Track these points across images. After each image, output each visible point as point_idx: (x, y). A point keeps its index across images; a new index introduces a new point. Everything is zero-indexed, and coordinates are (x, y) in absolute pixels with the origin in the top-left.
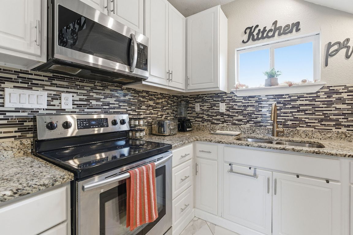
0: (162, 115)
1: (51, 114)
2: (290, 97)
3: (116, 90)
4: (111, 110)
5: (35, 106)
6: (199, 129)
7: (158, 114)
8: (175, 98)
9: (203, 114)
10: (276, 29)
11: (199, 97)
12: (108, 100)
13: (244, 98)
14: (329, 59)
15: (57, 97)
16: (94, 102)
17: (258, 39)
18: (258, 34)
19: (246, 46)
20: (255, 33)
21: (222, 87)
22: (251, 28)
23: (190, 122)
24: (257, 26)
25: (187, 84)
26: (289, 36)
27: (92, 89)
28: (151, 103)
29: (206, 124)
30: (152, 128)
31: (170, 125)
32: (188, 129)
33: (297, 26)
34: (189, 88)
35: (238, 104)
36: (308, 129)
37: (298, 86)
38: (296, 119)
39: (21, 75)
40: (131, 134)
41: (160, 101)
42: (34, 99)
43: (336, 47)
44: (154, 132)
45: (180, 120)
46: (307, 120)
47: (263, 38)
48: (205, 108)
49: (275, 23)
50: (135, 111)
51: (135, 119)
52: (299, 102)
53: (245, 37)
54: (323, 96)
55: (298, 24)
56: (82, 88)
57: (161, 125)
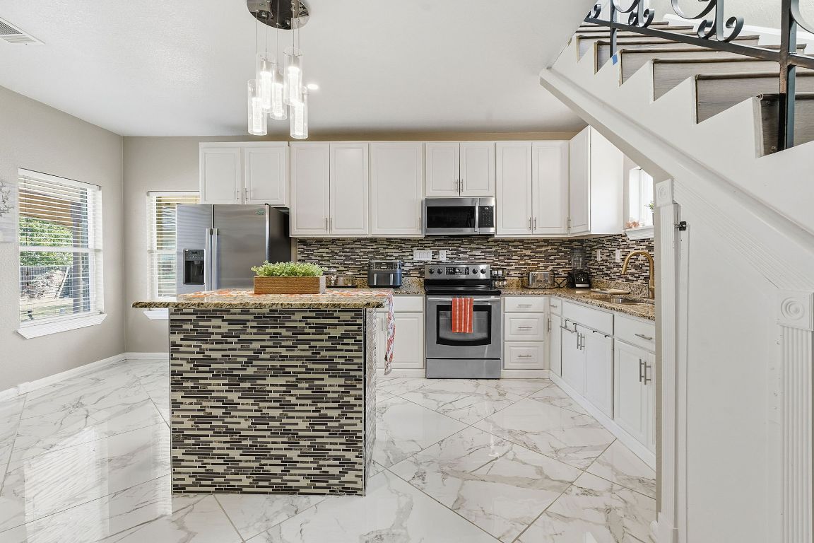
1: (434, 264)
3: (482, 244)
4: (476, 261)
5: (426, 260)
8: (576, 243)
9: (603, 264)
11: (599, 241)
12: (474, 252)
15: (436, 253)
16: (461, 255)
25: (568, 227)
27: (461, 244)
28: (528, 252)
34: (571, 232)
39: (420, 242)
40: (490, 282)
41: (544, 249)
42: (425, 255)
48: (604, 256)
50: (503, 261)
56: (453, 245)
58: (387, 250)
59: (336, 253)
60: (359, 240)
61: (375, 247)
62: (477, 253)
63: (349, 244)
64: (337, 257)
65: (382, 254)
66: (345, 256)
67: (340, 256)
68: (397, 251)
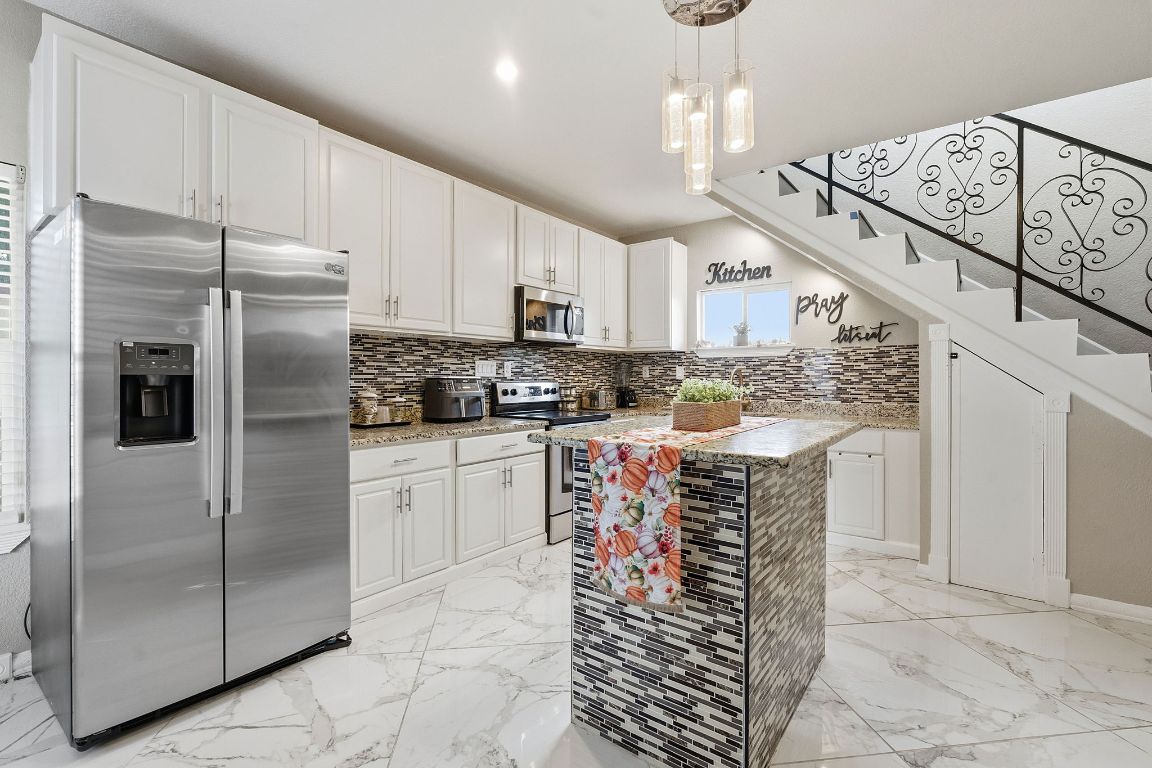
0: (593, 384)
2: (760, 360)
5: (489, 375)
6: (647, 405)
7: (588, 383)
9: (653, 381)
10: (745, 271)
11: (646, 357)
12: (537, 366)
13: (708, 360)
14: (799, 316)
15: (501, 366)
16: (526, 369)
17: (725, 281)
18: (725, 274)
19: (710, 287)
20: (721, 273)
21: (676, 344)
22: (716, 265)
23: (635, 395)
24: (724, 264)
25: (629, 340)
26: (759, 282)
27: (525, 355)
28: (580, 367)
29: (657, 397)
30: (581, 401)
31: (606, 399)
32: (631, 404)
33: (766, 271)
34: (631, 346)
35: (701, 368)
36: (777, 401)
37: (767, 348)
38: (766, 389)
39: (483, 349)
40: (560, 406)
41: (592, 364)
42: (489, 368)
43: (806, 302)
44: (584, 406)
45: (619, 390)
46: (778, 390)
47: (730, 280)
48: (656, 373)
49: (744, 263)
50: (563, 378)
51: (566, 388)
52: (769, 368)
53: (710, 276)
54: (794, 362)
55: (768, 268)
57: (593, 397)
58: (442, 360)
59: (362, 362)
60: (402, 340)
61: (425, 353)
62: (540, 366)
63: (384, 345)
64: (365, 370)
65: (435, 365)
66: (379, 368)
67: (369, 367)
68: (455, 361)
